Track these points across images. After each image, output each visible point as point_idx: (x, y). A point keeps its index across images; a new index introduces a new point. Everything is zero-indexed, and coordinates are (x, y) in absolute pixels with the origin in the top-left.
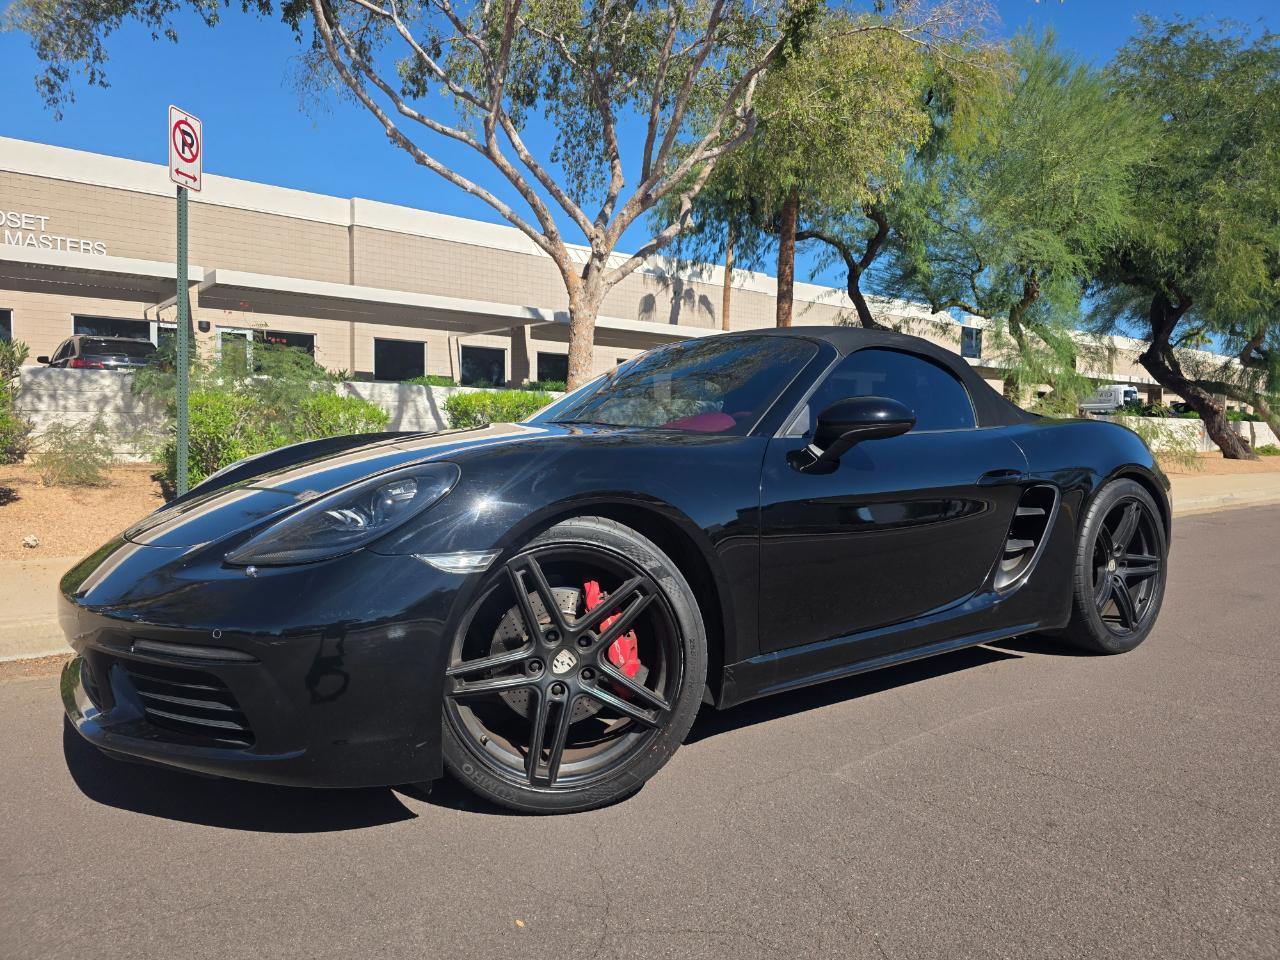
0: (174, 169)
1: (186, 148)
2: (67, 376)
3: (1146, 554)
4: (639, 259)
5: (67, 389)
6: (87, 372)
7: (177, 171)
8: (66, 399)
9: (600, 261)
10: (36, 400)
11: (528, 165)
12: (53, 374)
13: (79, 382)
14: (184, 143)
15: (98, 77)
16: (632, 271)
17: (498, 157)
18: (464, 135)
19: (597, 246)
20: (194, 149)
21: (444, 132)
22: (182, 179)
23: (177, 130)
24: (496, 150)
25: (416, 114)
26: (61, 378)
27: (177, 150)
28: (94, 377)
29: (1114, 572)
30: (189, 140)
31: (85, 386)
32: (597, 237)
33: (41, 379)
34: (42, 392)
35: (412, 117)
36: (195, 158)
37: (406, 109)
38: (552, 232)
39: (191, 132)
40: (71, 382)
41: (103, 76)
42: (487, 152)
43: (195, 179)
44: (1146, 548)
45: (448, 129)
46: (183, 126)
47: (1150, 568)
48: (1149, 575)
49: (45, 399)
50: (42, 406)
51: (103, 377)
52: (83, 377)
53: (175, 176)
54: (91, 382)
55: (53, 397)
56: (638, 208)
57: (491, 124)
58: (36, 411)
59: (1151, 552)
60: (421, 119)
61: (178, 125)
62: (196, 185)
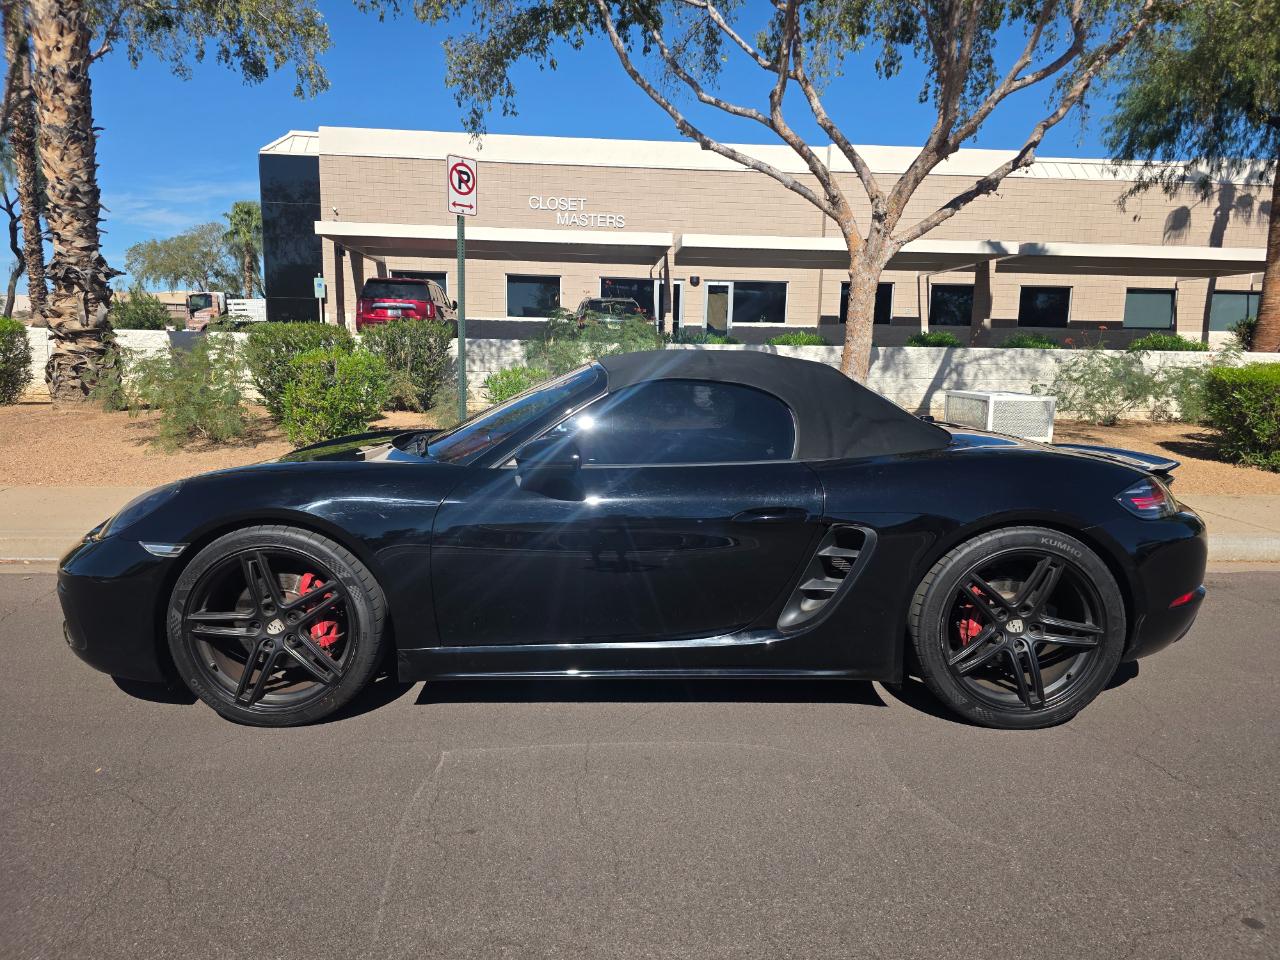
0: (451, 202)
1: (463, 185)
2: (491, 345)
3: (1089, 623)
4: (948, 211)
5: (491, 354)
6: (504, 342)
7: (454, 204)
8: (490, 362)
9: (879, 222)
10: (472, 364)
11: (825, 128)
12: (482, 344)
13: (499, 349)
14: (461, 181)
15: (509, 108)
16: (937, 225)
17: (782, 129)
18: (754, 112)
19: (876, 207)
20: (470, 184)
21: (736, 113)
22: (459, 209)
23: (454, 172)
24: (780, 122)
25: (713, 100)
26: (488, 347)
27: (454, 188)
28: (509, 345)
29: (1020, 634)
30: (465, 177)
31: (503, 353)
32: (877, 197)
33: (475, 348)
34: (475, 358)
35: (710, 103)
36: (471, 190)
37: (705, 96)
38: (835, 197)
39: (467, 171)
40: (494, 349)
41: (513, 107)
42: (772, 125)
43: (471, 207)
44: (1088, 614)
45: (739, 109)
46: (459, 168)
47: (1089, 641)
48: (1087, 648)
49: (478, 363)
50: (475, 368)
51: (514, 345)
52: (502, 345)
53: (452, 208)
54: (506, 349)
55: (482, 361)
56: (933, 157)
57: (776, 98)
58: (472, 372)
59: (1095, 621)
60: (717, 104)
61: (454, 168)
62: (473, 211)
